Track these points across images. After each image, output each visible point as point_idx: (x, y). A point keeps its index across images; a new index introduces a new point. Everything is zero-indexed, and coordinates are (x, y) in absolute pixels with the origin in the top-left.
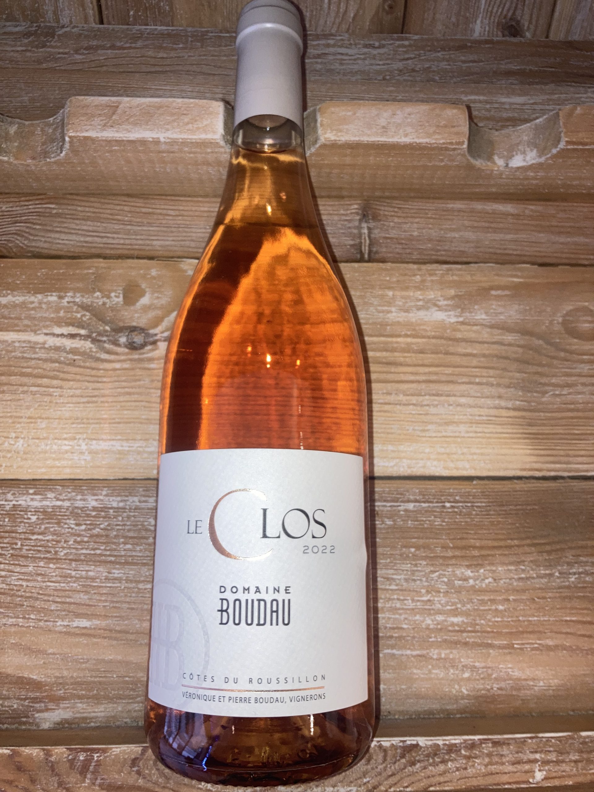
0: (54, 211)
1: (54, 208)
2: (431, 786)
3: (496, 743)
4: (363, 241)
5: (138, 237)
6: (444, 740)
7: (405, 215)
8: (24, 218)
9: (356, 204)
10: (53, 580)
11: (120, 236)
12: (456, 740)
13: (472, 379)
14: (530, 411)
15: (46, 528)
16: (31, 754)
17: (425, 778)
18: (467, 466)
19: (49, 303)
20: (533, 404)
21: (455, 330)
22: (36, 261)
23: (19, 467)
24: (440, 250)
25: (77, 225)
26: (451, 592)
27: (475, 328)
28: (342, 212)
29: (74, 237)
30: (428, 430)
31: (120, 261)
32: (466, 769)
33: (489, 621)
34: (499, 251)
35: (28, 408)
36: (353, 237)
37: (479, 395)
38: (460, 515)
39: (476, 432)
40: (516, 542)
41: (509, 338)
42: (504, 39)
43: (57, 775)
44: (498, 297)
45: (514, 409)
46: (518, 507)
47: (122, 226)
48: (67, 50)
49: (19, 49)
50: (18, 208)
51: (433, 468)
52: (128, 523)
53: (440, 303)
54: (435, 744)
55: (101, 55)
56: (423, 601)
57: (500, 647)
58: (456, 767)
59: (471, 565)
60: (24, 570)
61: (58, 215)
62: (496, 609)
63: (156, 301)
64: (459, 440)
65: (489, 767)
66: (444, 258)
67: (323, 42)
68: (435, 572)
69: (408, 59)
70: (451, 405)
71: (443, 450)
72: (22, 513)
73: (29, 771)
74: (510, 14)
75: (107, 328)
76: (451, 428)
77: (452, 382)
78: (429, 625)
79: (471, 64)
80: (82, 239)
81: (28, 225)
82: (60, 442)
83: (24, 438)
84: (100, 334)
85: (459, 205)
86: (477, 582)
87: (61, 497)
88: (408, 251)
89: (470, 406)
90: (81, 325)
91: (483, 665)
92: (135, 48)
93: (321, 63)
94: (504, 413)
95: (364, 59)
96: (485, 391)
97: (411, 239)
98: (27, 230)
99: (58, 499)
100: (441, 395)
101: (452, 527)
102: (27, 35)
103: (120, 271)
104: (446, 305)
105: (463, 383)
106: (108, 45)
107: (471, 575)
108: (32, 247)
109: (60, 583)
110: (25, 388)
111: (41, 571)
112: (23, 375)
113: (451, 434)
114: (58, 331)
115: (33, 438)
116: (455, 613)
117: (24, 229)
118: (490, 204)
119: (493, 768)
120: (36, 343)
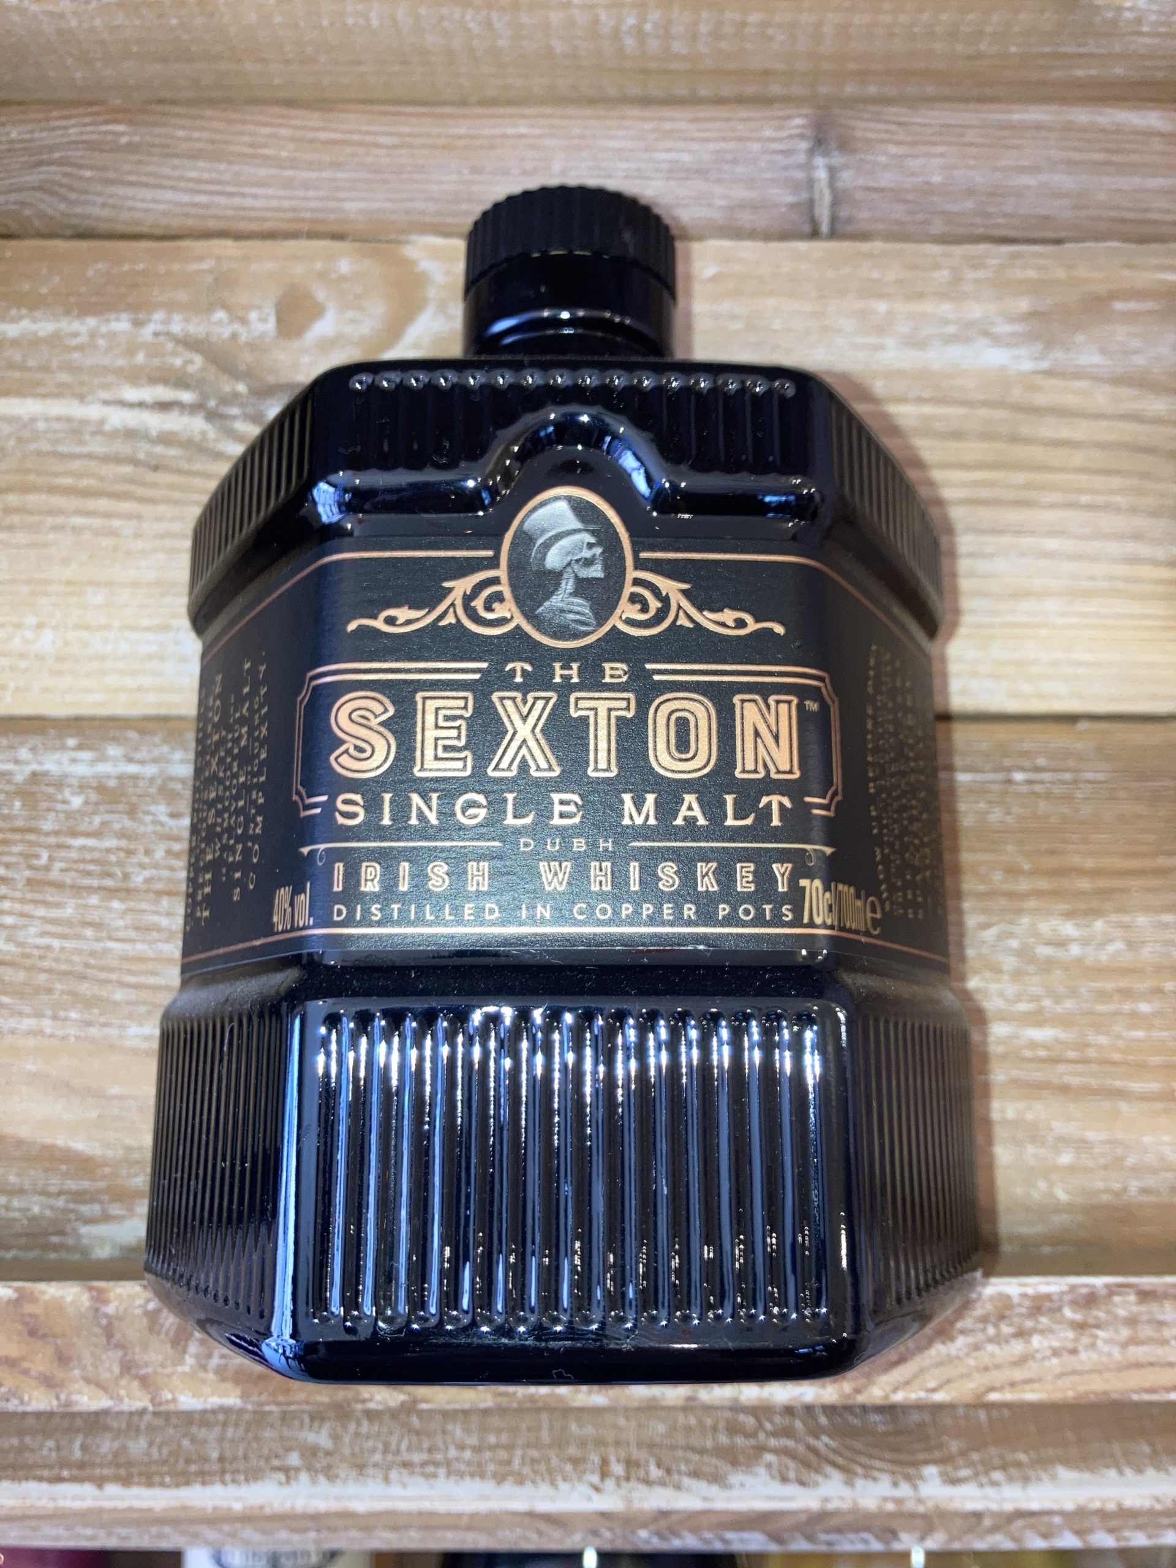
0: (124, 140)
1: (123, 134)
2: (992, 1389)
3: (1145, 1295)
4: (816, 196)
5: (312, 193)
7: (909, 138)
8: (57, 155)
9: (799, 116)
10: (121, 934)
11: (270, 191)
15: (104, 824)
16: (62, 1298)
17: (978, 1370)
19: (111, 336)
22: (84, 245)
23: (45, 690)
25: (174, 168)
28: (768, 133)
29: (169, 195)
31: (270, 242)
32: (1074, 1352)
35: (66, 561)
36: (795, 186)
43: (119, 1346)
47: (273, 171)
50: (44, 134)
58: (1051, 1348)
60: (54, 913)
61: (132, 148)
63: (348, 329)
65: (1132, 1349)
72: (51, 790)
73: (55, 1336)
75: (241, 388)
80: (185, 198)
81: (68, 169)
82: (134, 636)
83: (55, 628)
84: (225, 400)
87: (139, 756)
88: (920, 217)
90: (181, 382)
91: (1103, 1136)
97: (928, 190)
98: (65, 180)
99: (130, 760)
103: (270, 266)
105: (1052, 506)
108: (76, 216)
109: (132, 941)
110: (60, 520)
111: (94, 916)
112: (52, 490)
114: (131, 394)
115: (77, 627)
117: (58, 178)
118: (1109, 111)
119: (1138, 1352)
120: (84, 422)
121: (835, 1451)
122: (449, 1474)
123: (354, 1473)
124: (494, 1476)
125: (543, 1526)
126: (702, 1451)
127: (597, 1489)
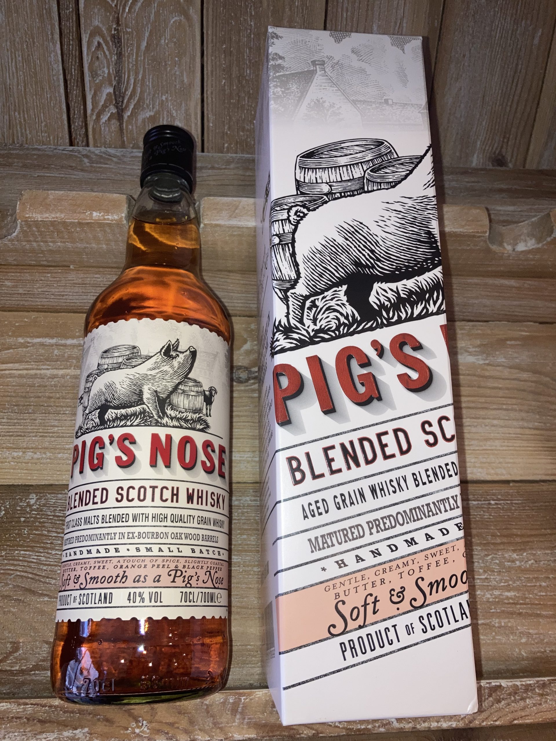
6: (521, 681)
12: (531, 681)
13: (500, 407)
14: (547, 430)
18: (504, 472)
20: (548, 425)
21: (483, 370)
24: (464, 312)
26: (503, 572)
27: (498, 368)
30: (472, 445)
33: (536, 595)
34: (508, 313)
37: (507, 418)
38: (503, 510)
39: (508, 446)
40: (549, 531)
41: (525, 375)
42: (494, 168)
44: (512, 346)
45: (534, 429)
46: (547, 504)
51: (479, 474)
52: (243, 518)
53: (470, 350)
54: (514, 685)
55: (204, 174)
56: (481, 579)
57: (547, 617)
59: (516, 550)
62: (540, 585)
64: (496, 452)
66: (469, 318)
68: (489, 555)
70: (487, 426)
71: (484, 460)
74: (497, 152)
76: (489, 443)
77: (486, 408)
78: (489, 598)
79: (473, 184)
85: (475, 280)
86: (522, 563)
89: (502, 427)
92: (229, 169)
94: (527, 431)
96: (511, 415)
100: (479, 418)
101: (498, 519)
104: (475, 351)
106: (210, 167)
107: (517, 557)
113: (490, 448)
116: (508, 588)
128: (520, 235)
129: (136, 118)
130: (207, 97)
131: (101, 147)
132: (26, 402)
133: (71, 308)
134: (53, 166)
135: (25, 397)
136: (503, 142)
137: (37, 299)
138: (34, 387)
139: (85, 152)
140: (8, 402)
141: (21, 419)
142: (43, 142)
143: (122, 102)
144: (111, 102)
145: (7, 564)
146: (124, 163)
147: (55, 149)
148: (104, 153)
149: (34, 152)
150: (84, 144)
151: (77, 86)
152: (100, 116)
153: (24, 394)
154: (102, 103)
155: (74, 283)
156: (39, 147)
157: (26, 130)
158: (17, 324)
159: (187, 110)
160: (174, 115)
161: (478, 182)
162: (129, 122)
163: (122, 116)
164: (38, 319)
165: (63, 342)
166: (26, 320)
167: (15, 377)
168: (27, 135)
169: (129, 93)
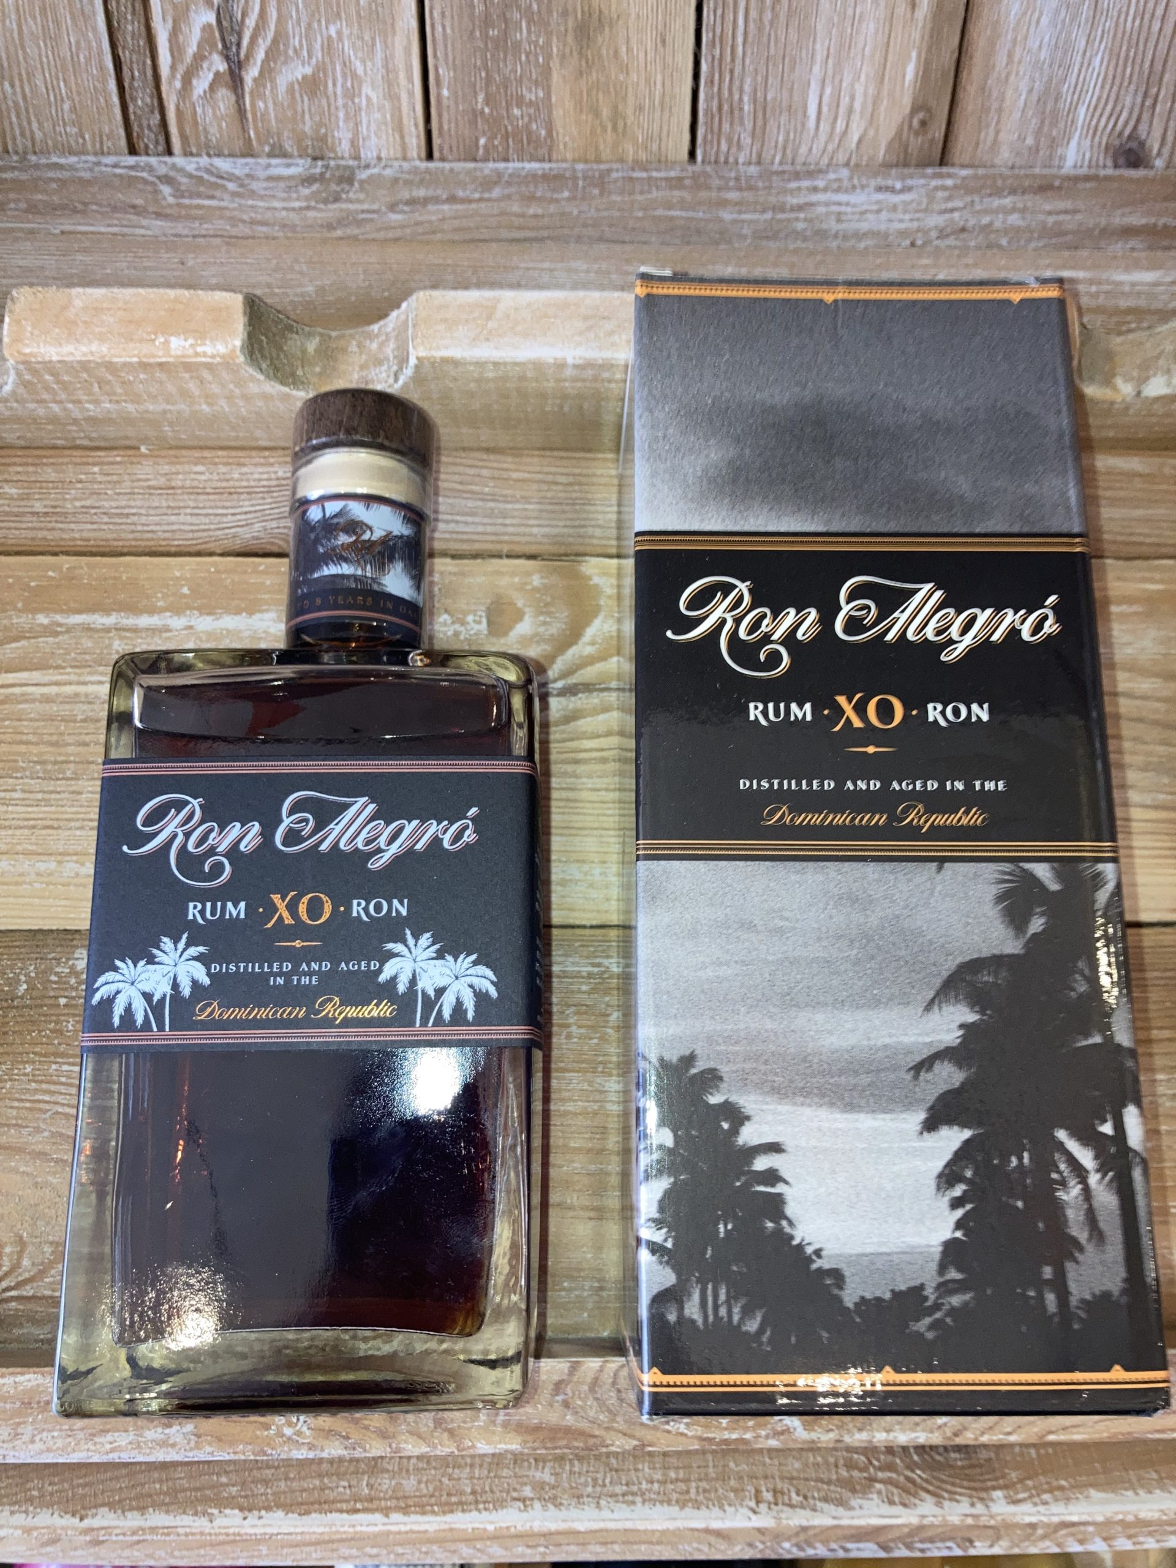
2: (1051, 1432)
5: (508, 521)
11: (477, 520)
31: (479, 561)
34: (1119, 538)
42: (1118, 172)
47: (480, 503)
48: (375, 207)
49: (297, 204)
55: (433, 213)
63: (542, 629)
67: (806, 183)
69: (952, 210)
74: (1128, 130)
79: (1061, 217)
92: (489, 200)
93: (805, 220)
95: (879, 211)
102: (309, 180)
103: (481, 579)
106: (444, 197)
121: (926, 1481)
122: (644, 1502)
123: (574, 1502)
124: (677, 1502)
125: (713, 1539)
126: (829, 1482)
127: (755, 1512)
128: (1158, 357)
129: (273, 81)
130: (433, 26)
131: (199, 155)
132: (60, 754)
133: (143, 543)
134: (94, 207)
135: (55, 744)
136: (1143, 105)
137: (73, 526)
138: (75, 721)
139: (162, 170)
140: (20, 754)
141: (51, 792)
142: (70, 147)
143: (239, 45)
144: (213, 46)
145: (36, 1091)
146: (253, 194)
147: (98, 164)
148: (208, 171)
149: (51, 174)
150: (160, 148)
151: (134, 13)
152: (190, 83)
153: (55, 738)
154: (192, 49)
155: (149, 487)
156: (62, 161)
157: (29, 123)
158: (33, 584)
159: (386, 60)
160: (360, 71)
161: (1075, 212)
162: (256, 94)
163: (241, 80)
164: (77, 572)
165: (130, 621)
166: (50, 573)
167: (34, 701)
168: (32, 132)
169: (251, 22)
